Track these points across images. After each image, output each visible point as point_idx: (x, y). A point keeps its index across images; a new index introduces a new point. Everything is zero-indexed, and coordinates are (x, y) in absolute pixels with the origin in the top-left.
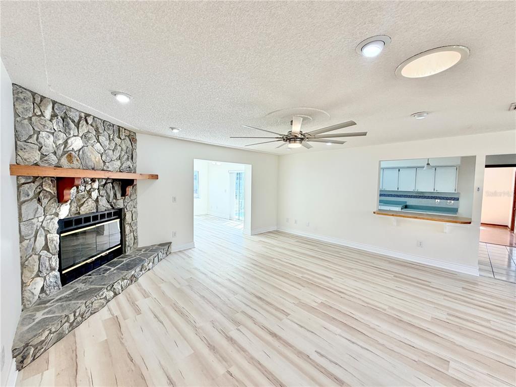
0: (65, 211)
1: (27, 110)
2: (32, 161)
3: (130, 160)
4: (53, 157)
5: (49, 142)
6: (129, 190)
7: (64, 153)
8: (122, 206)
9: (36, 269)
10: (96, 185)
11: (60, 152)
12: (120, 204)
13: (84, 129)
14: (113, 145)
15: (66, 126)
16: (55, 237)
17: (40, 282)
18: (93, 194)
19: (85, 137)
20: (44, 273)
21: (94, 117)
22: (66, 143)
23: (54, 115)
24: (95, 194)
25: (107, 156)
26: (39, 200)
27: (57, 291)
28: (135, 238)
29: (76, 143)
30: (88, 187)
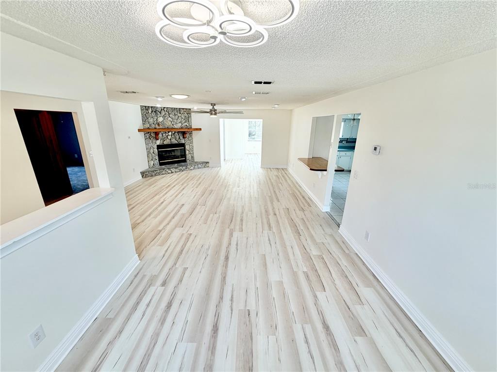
0: (158, 142)
1: (144, 112)
2: (147, 127)
3: (187, 122)
4: (153, 125)
5: (151, 120)
6: (187, 135)
7: (157, 123)
8: (184, 142)
9: (151, 158)
10: (170, 134)
11: (155, 123)
12: (183, 141)
13: (163, 113)
14: (177, 117)
15: (156, 114)
16: (156, 150)
17: (152, 163)
18: (168, 137)
19: (164, 117)
20: (154, 160)
21: (167, 108)
22: (157, 120)
23: (152, 112)
24: (169, 137)
25: (174, 122)
26: (150, 139)
27: (158, 166)
28: (192, 157)
29: (161, 119)
30: (167, 135)
